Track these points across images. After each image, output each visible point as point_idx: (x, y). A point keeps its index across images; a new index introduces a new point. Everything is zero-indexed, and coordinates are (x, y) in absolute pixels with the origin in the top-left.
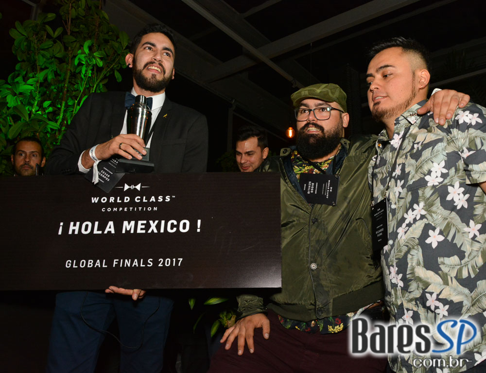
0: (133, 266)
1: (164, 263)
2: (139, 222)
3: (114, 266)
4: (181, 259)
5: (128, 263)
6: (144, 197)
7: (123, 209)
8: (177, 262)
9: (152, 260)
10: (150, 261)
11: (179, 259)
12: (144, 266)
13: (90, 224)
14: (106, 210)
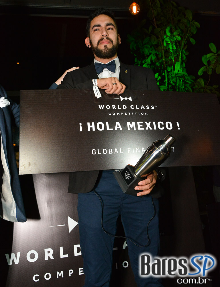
2: (138, 122)
7: (124, 114)
14: (112, 114)
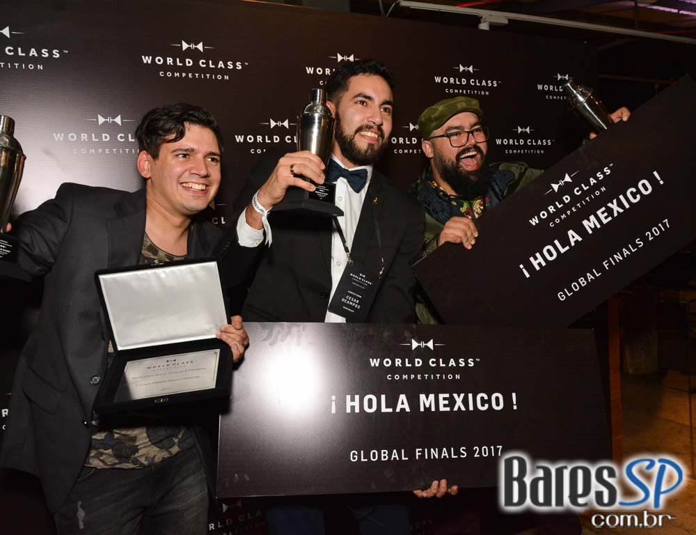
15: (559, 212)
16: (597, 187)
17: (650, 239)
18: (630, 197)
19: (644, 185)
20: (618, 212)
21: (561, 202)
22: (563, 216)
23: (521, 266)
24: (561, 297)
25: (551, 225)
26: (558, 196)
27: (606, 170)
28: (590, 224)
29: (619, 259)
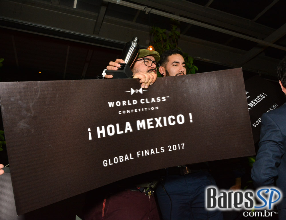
0: (151, 154)
1: (172, 149)
3: (138, 157)
4: (183, 144)
5: (147, 152)
6: (147, 99)
8: (181, 146)
9: (163, 147)
10: (162, 148)
11: (182, 144)
12: (159, 153)
13: (112, 126)
14: (122, 112)
15: (127, 107)
16: (154, 105)
17: (170, 150)
18: (169, 121)
19: (180, 118)
20: (159, 126)
21: (131, 102)
22: (128, 111)
23: (89, 130)
24: (105, 163)
25: (120, 113)
26: (131, 98)
27: (163, 98)
28: (140, 124)
29: (147, 154)
